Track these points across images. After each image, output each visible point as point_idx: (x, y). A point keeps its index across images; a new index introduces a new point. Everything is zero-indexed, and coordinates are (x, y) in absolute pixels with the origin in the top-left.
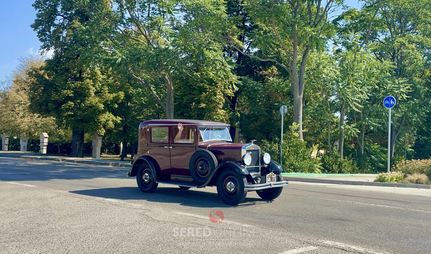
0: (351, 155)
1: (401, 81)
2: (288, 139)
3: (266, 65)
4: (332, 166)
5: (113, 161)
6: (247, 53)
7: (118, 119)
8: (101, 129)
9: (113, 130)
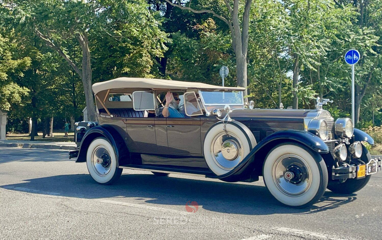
1: (366, 32)
3: (201, 18)
5: (22, 141)
6: (178, 4)
7: (26, 91)
8: (5, 103)
9: (20, 103)
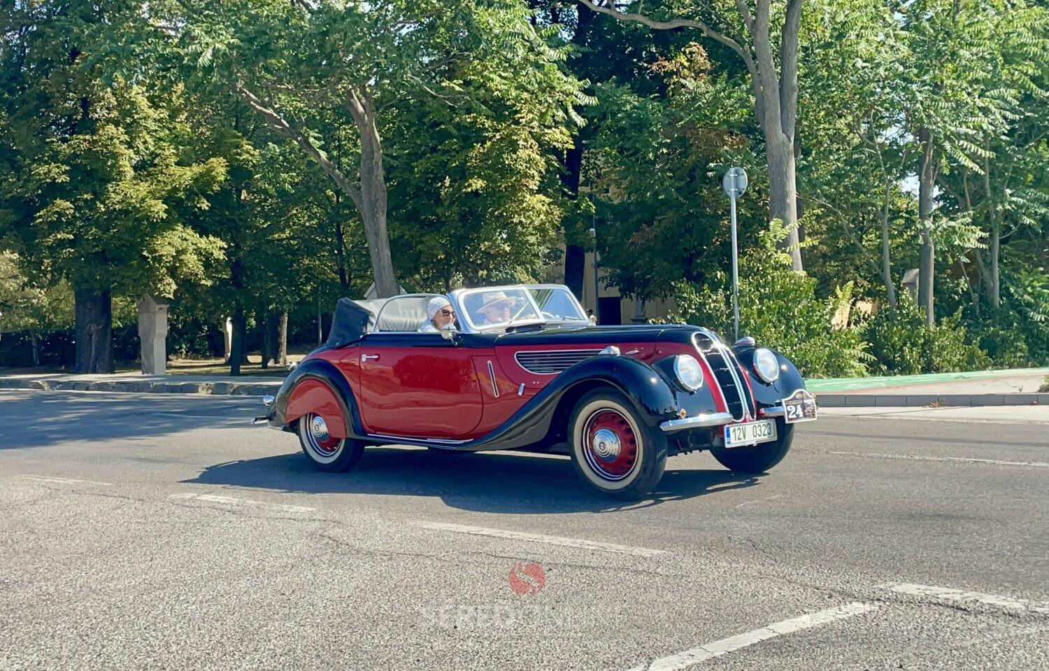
0: (958, 314)
2: (755, 275)
4: (901, 349)
5: (208, 377)
6: (607, 7)
7: (214, 245)
8: (162, 279)
9: (200, 279)
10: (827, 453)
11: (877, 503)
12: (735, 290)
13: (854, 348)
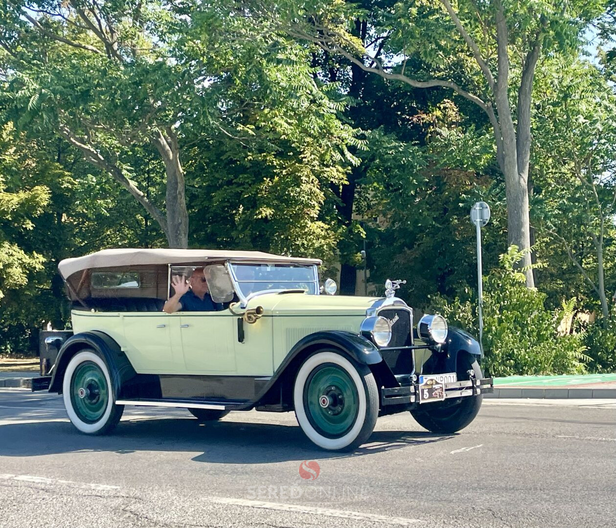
2: (496, 290)
3: (427, 98)
6: (376, 68)
10: (553, 436)
11: (594, 478)
12: (480, 302)
13: (575, 351)
